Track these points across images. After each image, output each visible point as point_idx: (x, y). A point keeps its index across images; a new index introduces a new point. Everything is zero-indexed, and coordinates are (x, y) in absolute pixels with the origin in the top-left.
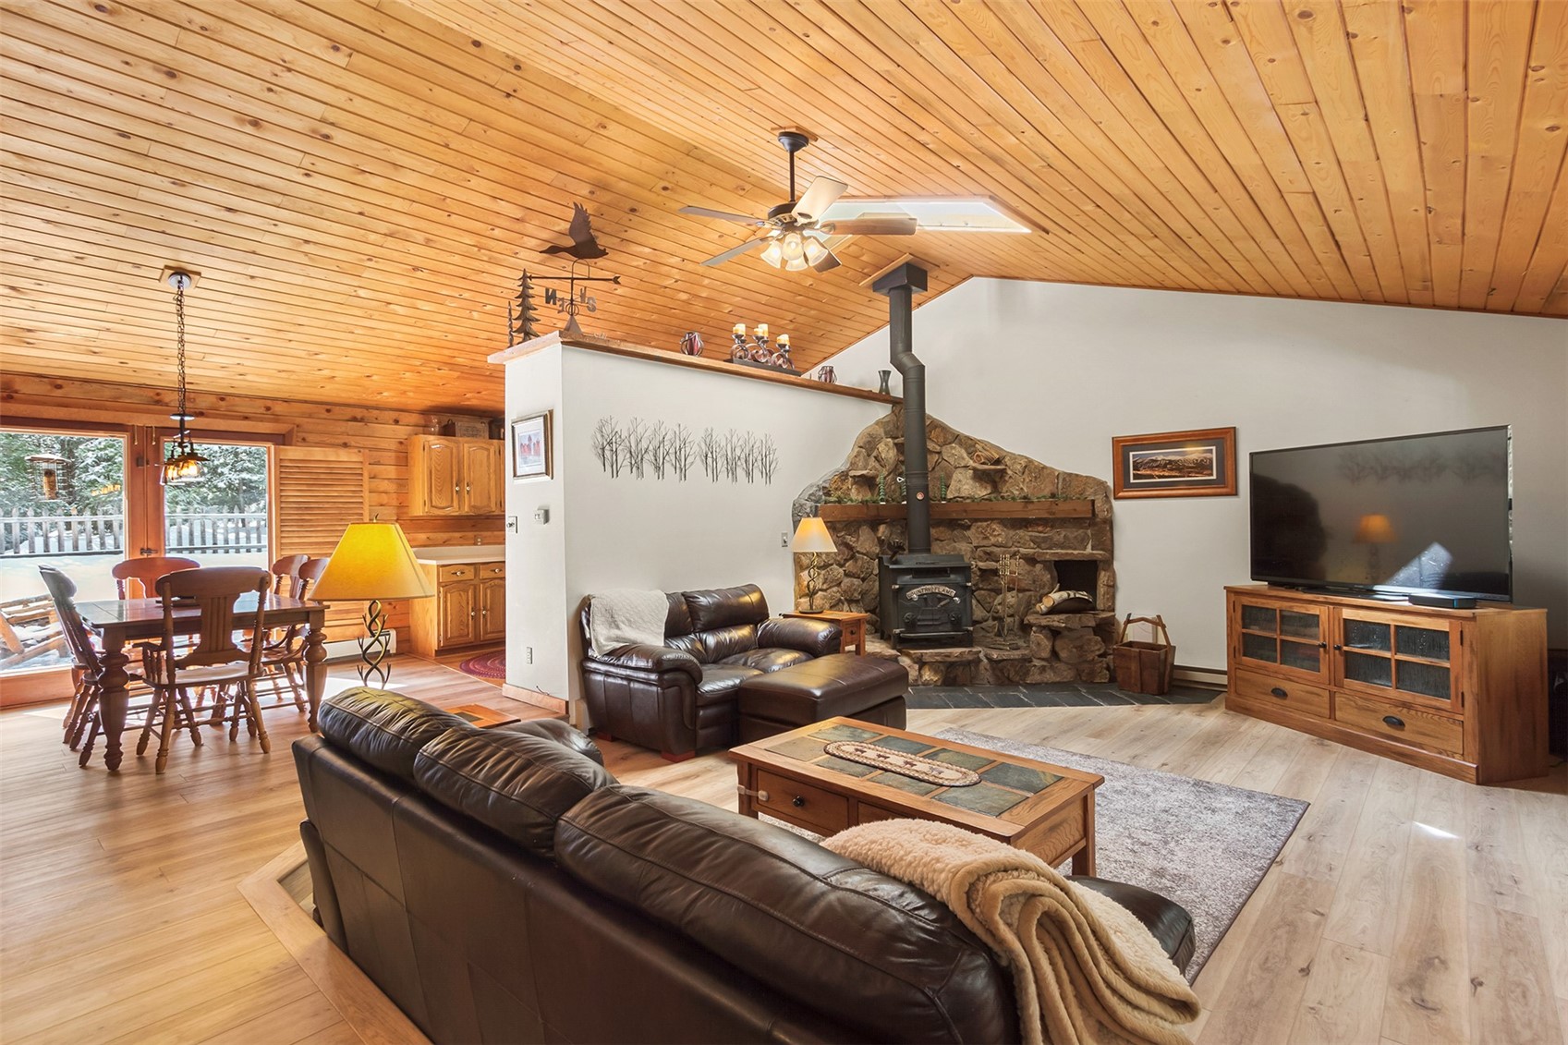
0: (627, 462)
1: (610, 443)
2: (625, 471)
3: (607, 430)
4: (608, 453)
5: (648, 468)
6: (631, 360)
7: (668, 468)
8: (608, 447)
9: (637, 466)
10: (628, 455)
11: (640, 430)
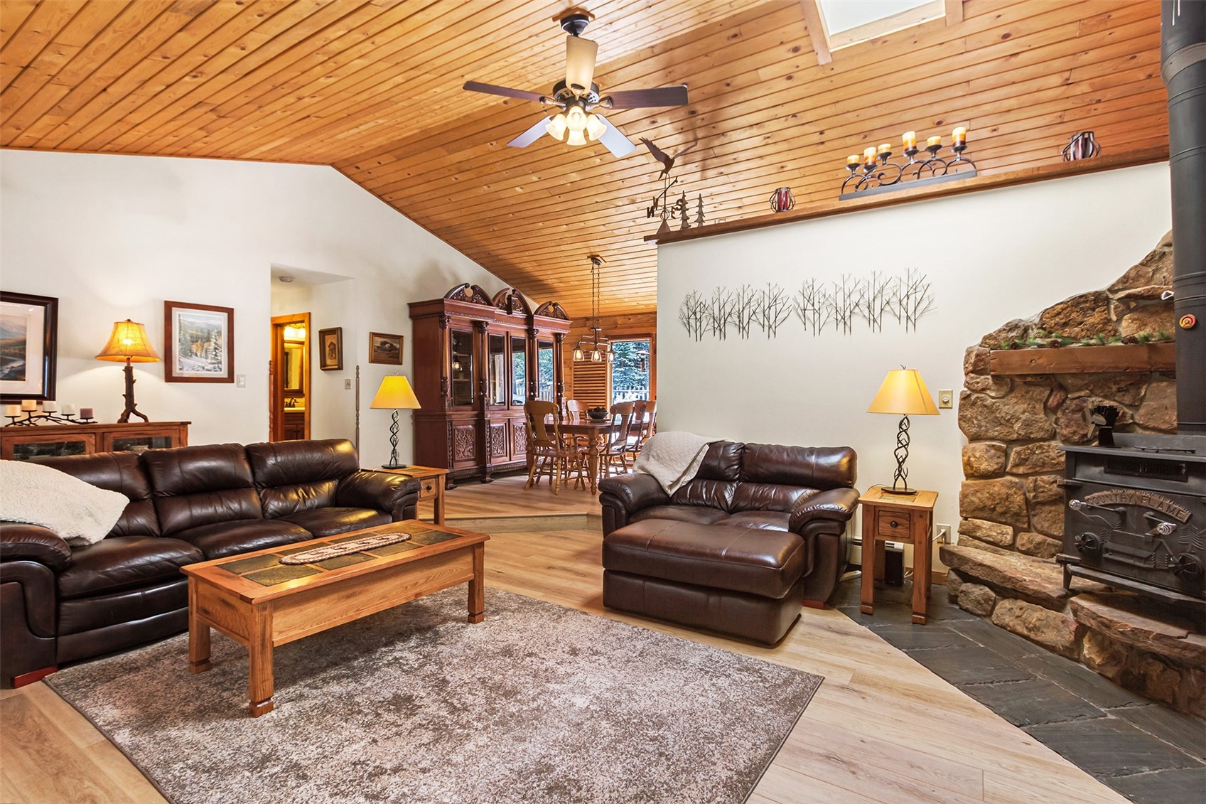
0: (710, 327)
1: (695, 313)
2: (708, 335)
3: (692, 302)
4: (692, 322)
5: (731, 330)
6: (712, 239)
7: (754, 327)
8: (693, 317)
9: (720, 328)
10: (712, 320)
11: (724, 297)
